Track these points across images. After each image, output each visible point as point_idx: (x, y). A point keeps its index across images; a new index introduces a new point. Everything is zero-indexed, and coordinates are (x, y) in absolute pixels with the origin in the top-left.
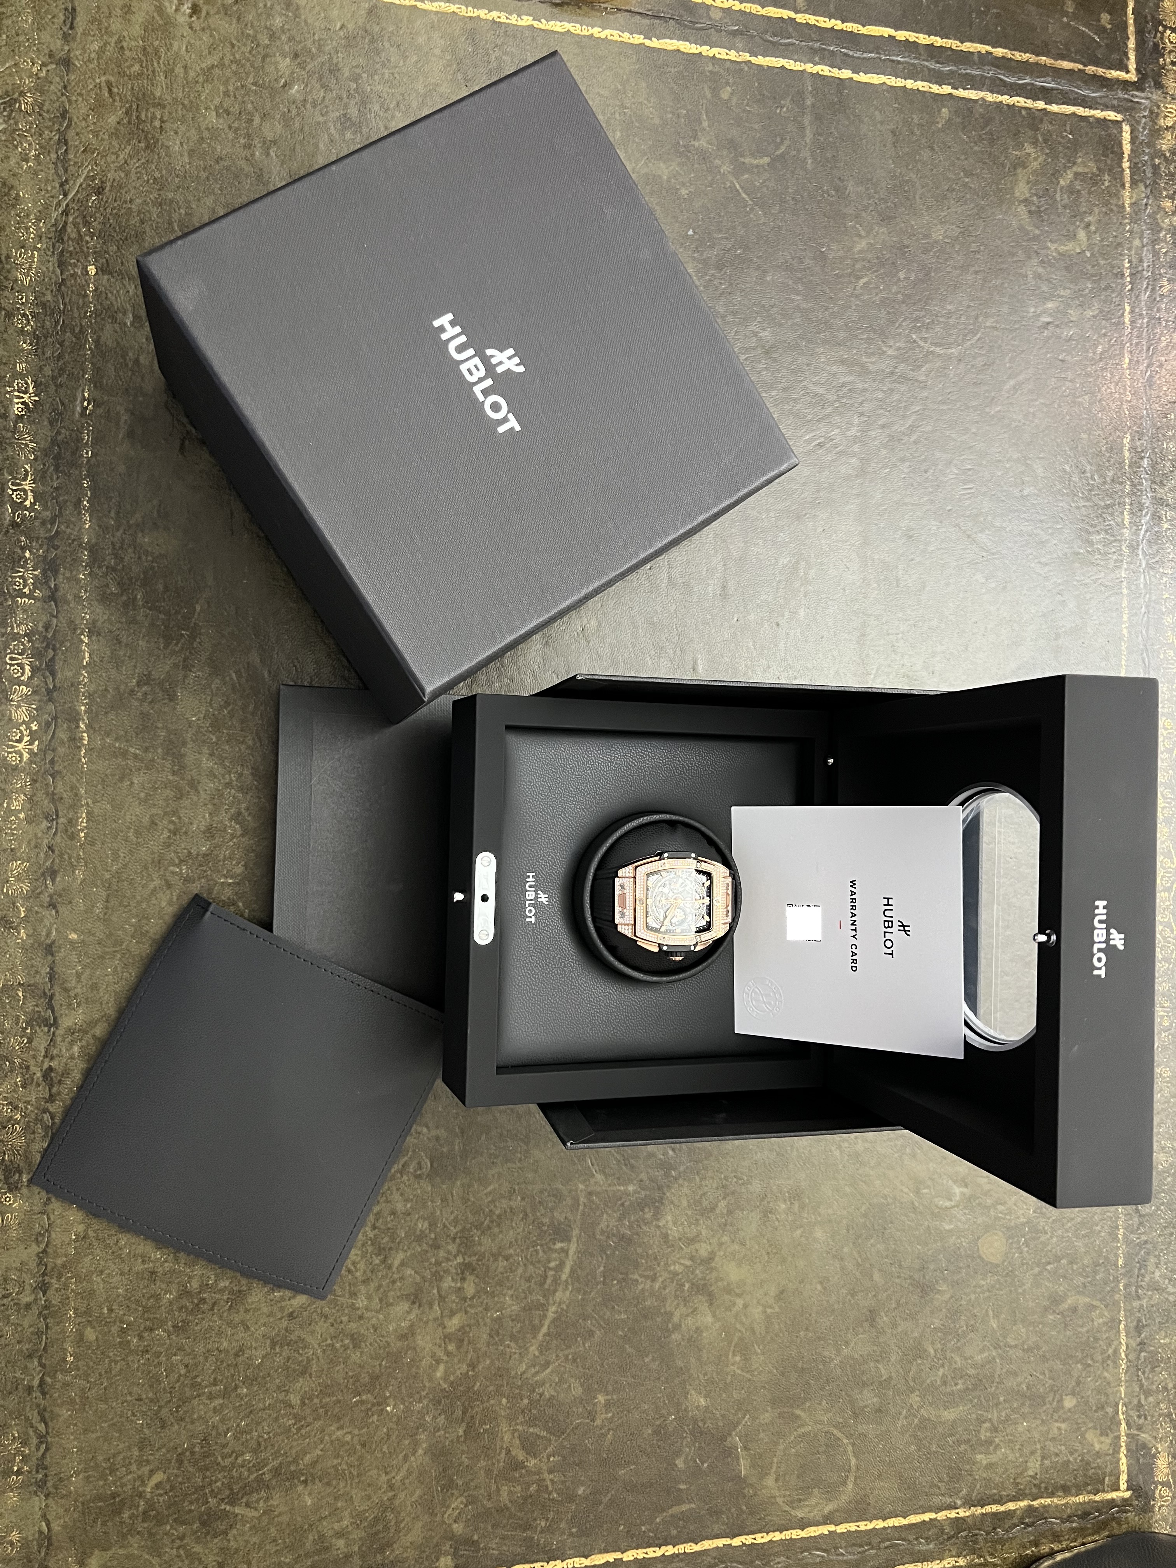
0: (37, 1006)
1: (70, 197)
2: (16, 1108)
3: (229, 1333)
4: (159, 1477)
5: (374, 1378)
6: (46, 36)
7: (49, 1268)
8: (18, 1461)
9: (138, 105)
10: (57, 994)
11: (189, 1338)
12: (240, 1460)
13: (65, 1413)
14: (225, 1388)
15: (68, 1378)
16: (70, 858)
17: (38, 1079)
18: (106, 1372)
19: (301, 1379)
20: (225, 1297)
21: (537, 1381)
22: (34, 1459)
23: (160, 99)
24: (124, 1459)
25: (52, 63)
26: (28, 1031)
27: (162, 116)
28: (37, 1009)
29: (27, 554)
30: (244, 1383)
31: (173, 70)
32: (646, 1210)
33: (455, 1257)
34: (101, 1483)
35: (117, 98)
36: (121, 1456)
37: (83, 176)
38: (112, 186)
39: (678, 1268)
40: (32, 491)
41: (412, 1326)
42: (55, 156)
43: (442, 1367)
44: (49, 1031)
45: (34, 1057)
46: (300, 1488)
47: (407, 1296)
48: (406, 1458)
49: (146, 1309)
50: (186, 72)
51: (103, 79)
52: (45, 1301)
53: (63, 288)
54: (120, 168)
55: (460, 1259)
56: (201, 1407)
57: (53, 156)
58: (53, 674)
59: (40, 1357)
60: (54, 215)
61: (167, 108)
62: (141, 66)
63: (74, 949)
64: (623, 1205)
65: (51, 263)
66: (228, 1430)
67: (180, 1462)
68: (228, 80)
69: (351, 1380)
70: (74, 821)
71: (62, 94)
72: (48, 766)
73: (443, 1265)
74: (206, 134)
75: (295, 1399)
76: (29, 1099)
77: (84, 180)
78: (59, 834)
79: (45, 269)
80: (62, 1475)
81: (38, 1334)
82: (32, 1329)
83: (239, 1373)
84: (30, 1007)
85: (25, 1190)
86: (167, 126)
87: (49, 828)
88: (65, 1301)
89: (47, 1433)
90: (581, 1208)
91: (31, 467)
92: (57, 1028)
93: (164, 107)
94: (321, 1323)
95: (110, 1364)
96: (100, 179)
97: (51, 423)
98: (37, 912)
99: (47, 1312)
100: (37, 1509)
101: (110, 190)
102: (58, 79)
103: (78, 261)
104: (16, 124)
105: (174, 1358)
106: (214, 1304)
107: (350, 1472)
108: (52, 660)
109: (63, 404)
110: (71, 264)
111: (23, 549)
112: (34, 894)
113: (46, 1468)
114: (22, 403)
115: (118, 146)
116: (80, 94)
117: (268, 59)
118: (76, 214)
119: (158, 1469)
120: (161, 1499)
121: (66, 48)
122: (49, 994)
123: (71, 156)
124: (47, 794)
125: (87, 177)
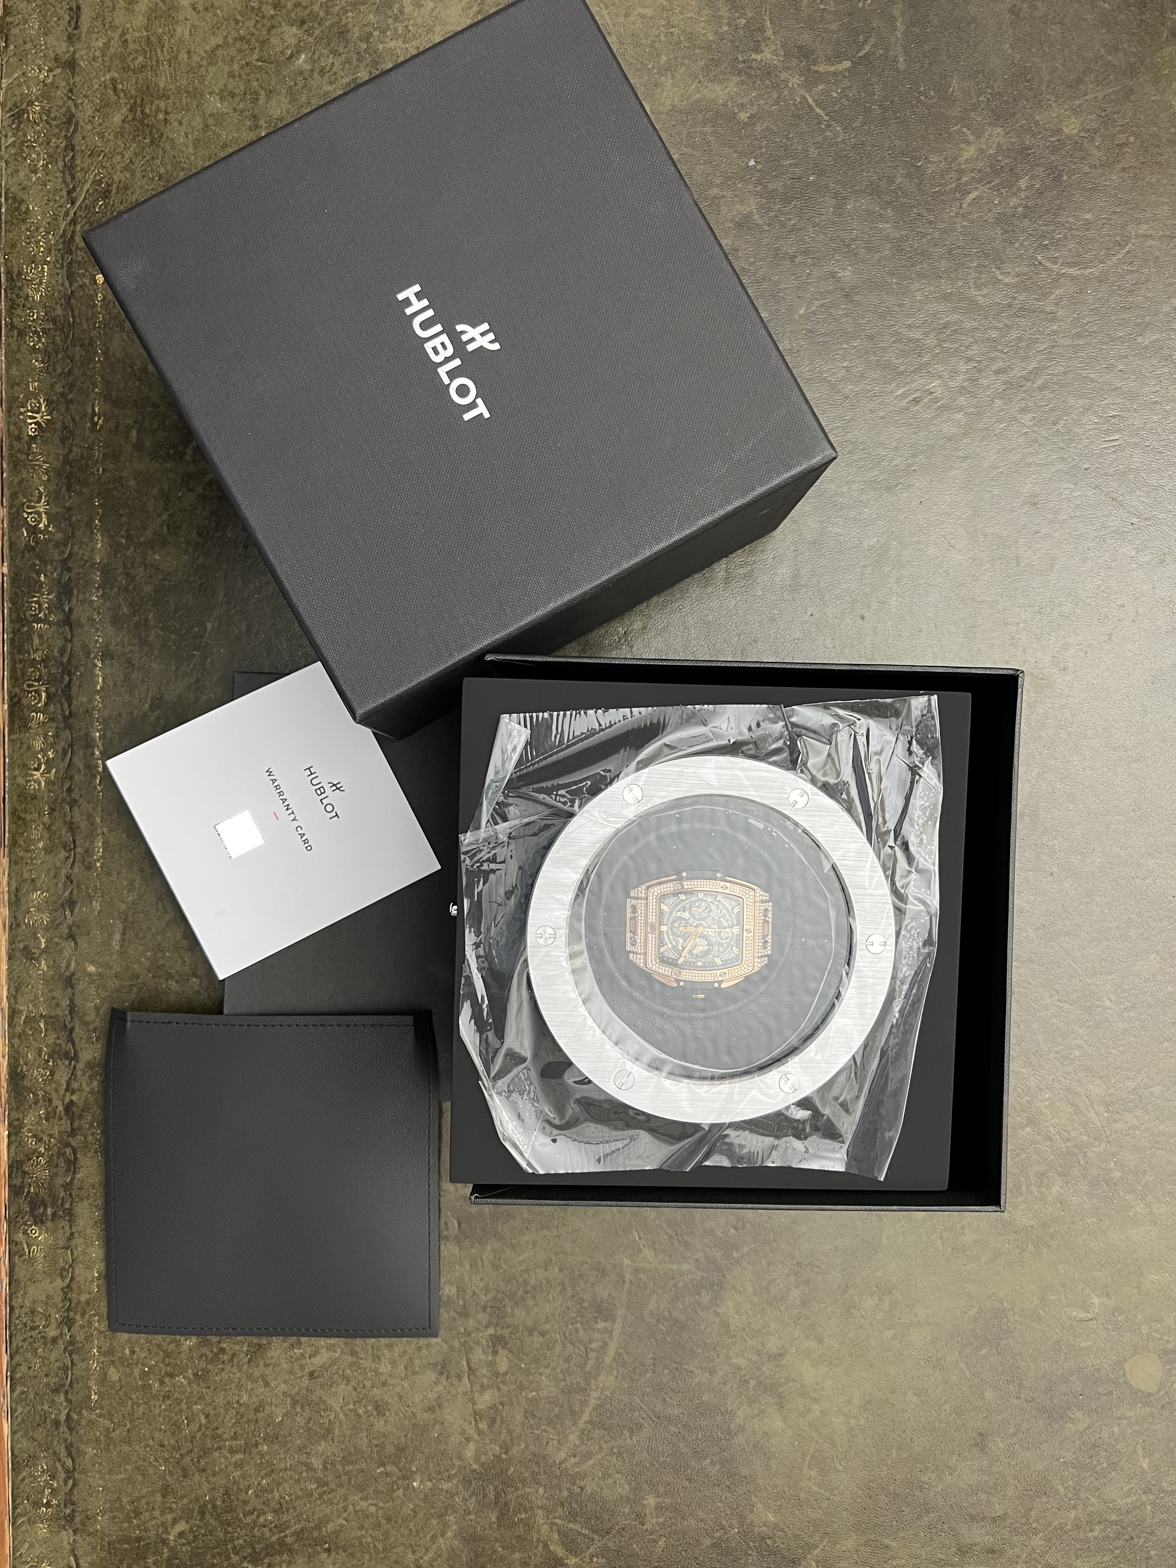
0: (58, 1038)
1: (77, 205)
2: (40, 1140)
3: (249, 1387)
4: (182, 1526)
5: (400, 1450)
6: (51, 40)
7: (73, 1304)
8: (46, 1493)
9: (142, 100)
10: (77, 1027)
11: (209, 1388)
12: (262, 1519)
13: (90, 1451)
14: (246, 1444)
15: (93, 1417)
16: (87, 889)
17: (60, 1112)
18: (129, 1414)
19: (323, 1443)
20: (245, 1349)
21: (577, 1473)
22: (63, 1493)
23: (164, 89)
24: (148, 1503)
25: (58, 67)
26: (50, 1064)
27: (166, 108)
28: (58, 1042)
29: (42, 578)
30: (264, 1440)
31: (176, 57)
32: (704, 1293)
33: (486, 1327)
34: (126, 1525)
35: (122, 95)
36: (144, 1501)
37: (90, 182)
38: (118, 188)
39: (741, 1362)
40: (46, 513)
41: (439, 1397)
42: (63, 163)
43: (472, 1446)
44: (70, 1064)
45: (57, 1091)
46: (324, 1555)
47: (435, 1365)
48: (434, 1538)
49: (168, 1355)
50: (190, 57)
51: (108, 76)
52: (70, 1337)
53: (72, 301)
54: (126, 168)
55: (491, 1331)
56: (221, 1460)
57: (61, 164)
58: (69, 699)
59: (67, 1393)
60: (63, 226)
61: (172, 98)
62: (145, 58)
63: (92, 982)
64: (675, 1285)
65: (60, 276)
66: (249, 1487)
67: (202, 1514)
68: (232, 60)
69: (375, 1450)
70: (90, 851)
71: (69, 98)
72: (65, 794)
73: (473, 1335)
74: (210, 121)
75: (317, 1463)
76: (52, 1132)
77: (91, 185)
78: (76, 864)
79: (54, 282)
80: (89, 1513)
81: (65, 1369)
82: (57, 1364)
83: (259, 1429)
84: (52, 1038)
85: (49, 1224)
86: (171, 117)
87: (67, 858)
88: (88, 1338)
89: (74, 1469)
90: (627, 1285)
91: (44, 489)
92: (77, 1062)
93: (168, 98)
94: (343, 1387)
95: (132, 1407)
96: (106, 183)
97: (63, 442)
98: (57, 944)
99: (72, 1348)
100: (65, 1543)
101: (117, 193)
102: (64, 83)
103: (86, 271)
104: (25, 135)
105: (194, 1407)
106: (234, 1355)
107: (375, 1547)
108: (69, 685)
109: (74, 421)
110: (79, 274)
111: (38, 574)
112: (53, 926)
113: (73, 1503)
114: (35, 423)
115: (123, 145)
116: (86, 96)
117: (273, 32)
118: (83, 222)
119: (181, 1518)
120: (184, 1549)
121: (72, 49)
122: (69, 1027)
123: (78, 162)
124: (65, 823)
125: (93, 182)
